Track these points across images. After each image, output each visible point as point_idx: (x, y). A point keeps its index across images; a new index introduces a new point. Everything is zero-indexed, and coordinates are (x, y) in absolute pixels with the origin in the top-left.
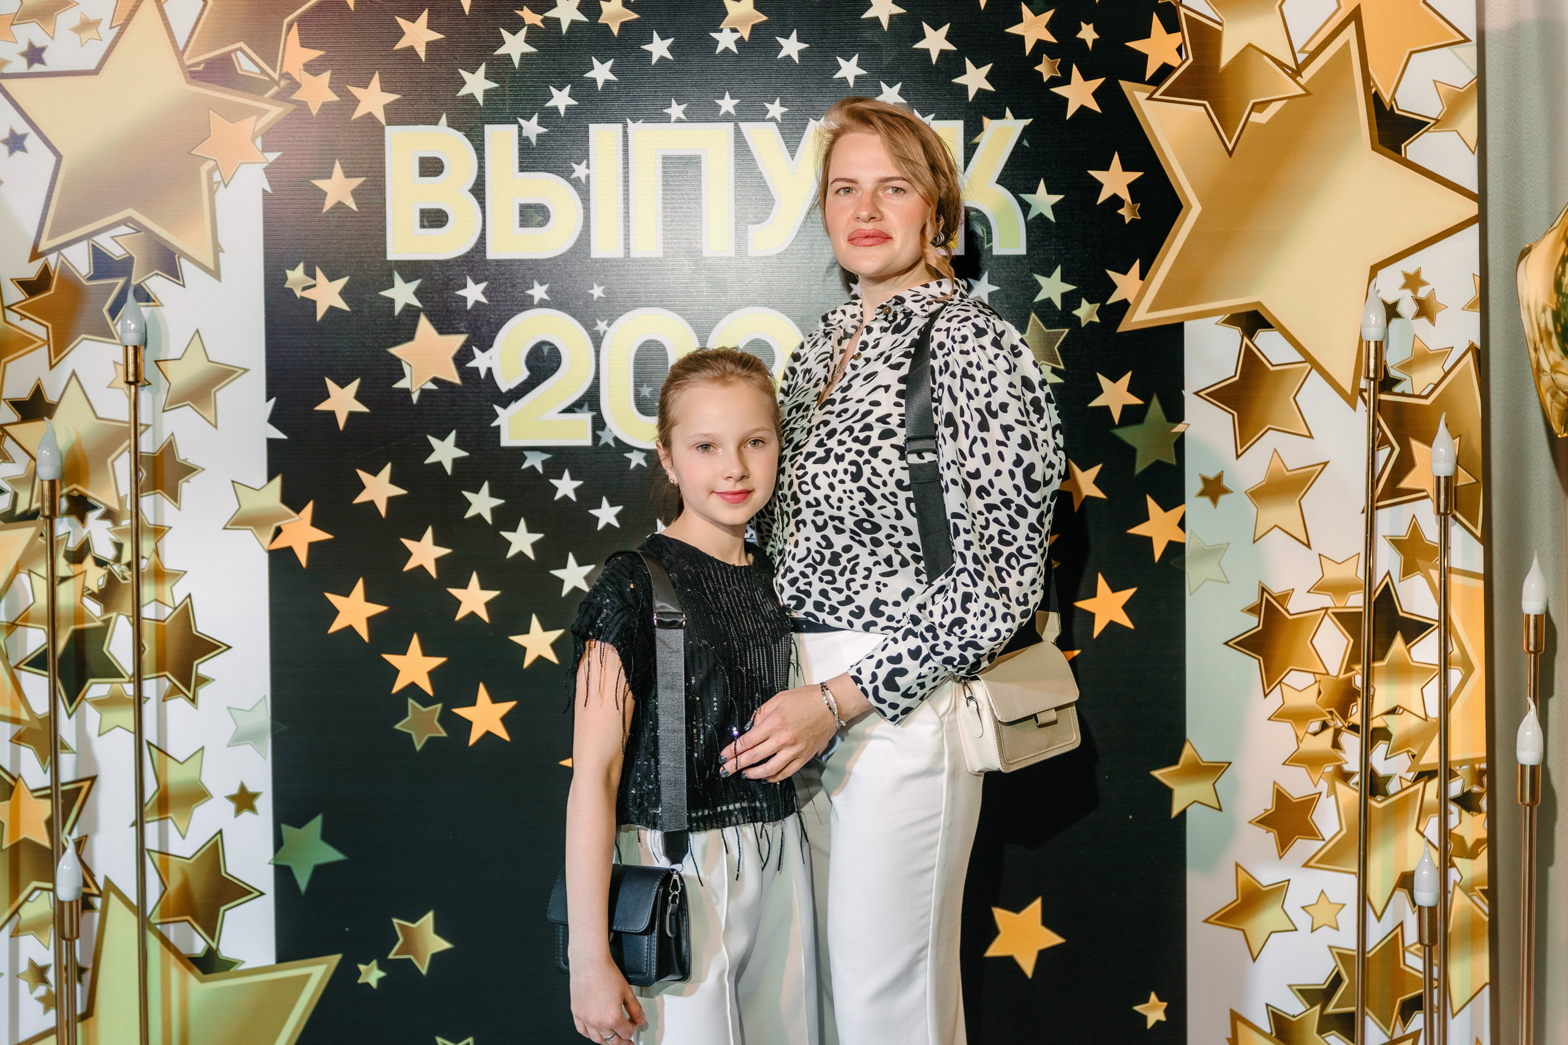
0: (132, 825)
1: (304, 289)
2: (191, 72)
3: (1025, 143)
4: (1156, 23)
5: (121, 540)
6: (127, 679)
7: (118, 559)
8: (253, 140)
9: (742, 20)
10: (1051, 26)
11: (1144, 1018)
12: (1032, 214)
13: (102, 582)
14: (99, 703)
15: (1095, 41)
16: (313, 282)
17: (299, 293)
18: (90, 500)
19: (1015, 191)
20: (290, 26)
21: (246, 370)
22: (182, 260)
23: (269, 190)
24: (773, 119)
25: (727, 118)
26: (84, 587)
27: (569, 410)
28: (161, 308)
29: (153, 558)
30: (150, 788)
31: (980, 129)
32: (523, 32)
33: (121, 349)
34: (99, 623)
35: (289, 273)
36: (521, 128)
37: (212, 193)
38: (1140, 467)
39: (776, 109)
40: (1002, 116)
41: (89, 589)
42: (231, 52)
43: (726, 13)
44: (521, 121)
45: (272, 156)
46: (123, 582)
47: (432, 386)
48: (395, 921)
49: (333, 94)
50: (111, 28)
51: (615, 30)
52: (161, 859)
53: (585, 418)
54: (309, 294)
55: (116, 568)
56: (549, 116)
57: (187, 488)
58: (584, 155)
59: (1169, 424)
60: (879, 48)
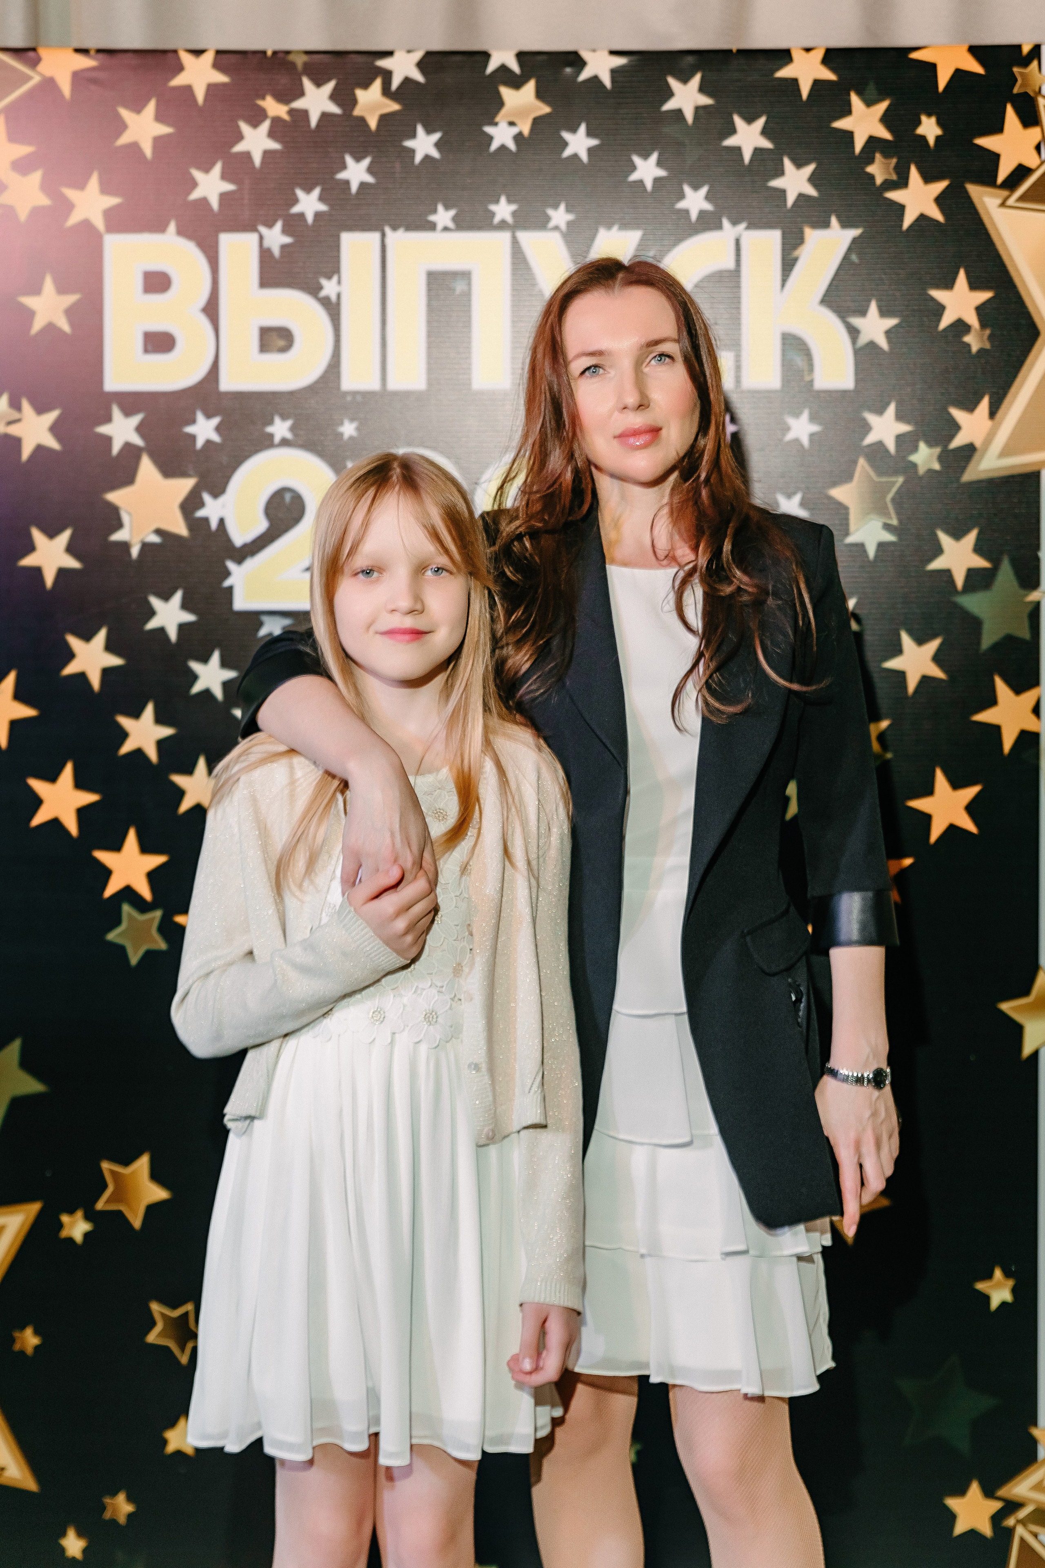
1: (8, 424)
3: (854, 257)
4: (1011, 116)
9: (522, 112)
10: (886, 120)
11: (987, 1298)
12: (863, 340)
15: (938, 139)
16: (19, 416)
17: (2, 429)
19: (842, 313)
24: (556, 228)
25: (503, 226)
31: (800, 240)
32: (266, 126)
36: (261, 238)
38: (987, 641)
39: (560, 216)
40: (826, 225)
43: (501, 103)
44: (263, 229)
47: (155, 539)
48: (105, 1166)
49: (46, 198)
51: (373, 123)
54: (13, 430)
56: (293, 225)
58: (333, 269)
59: (1022, 592)
60: (682, 145)
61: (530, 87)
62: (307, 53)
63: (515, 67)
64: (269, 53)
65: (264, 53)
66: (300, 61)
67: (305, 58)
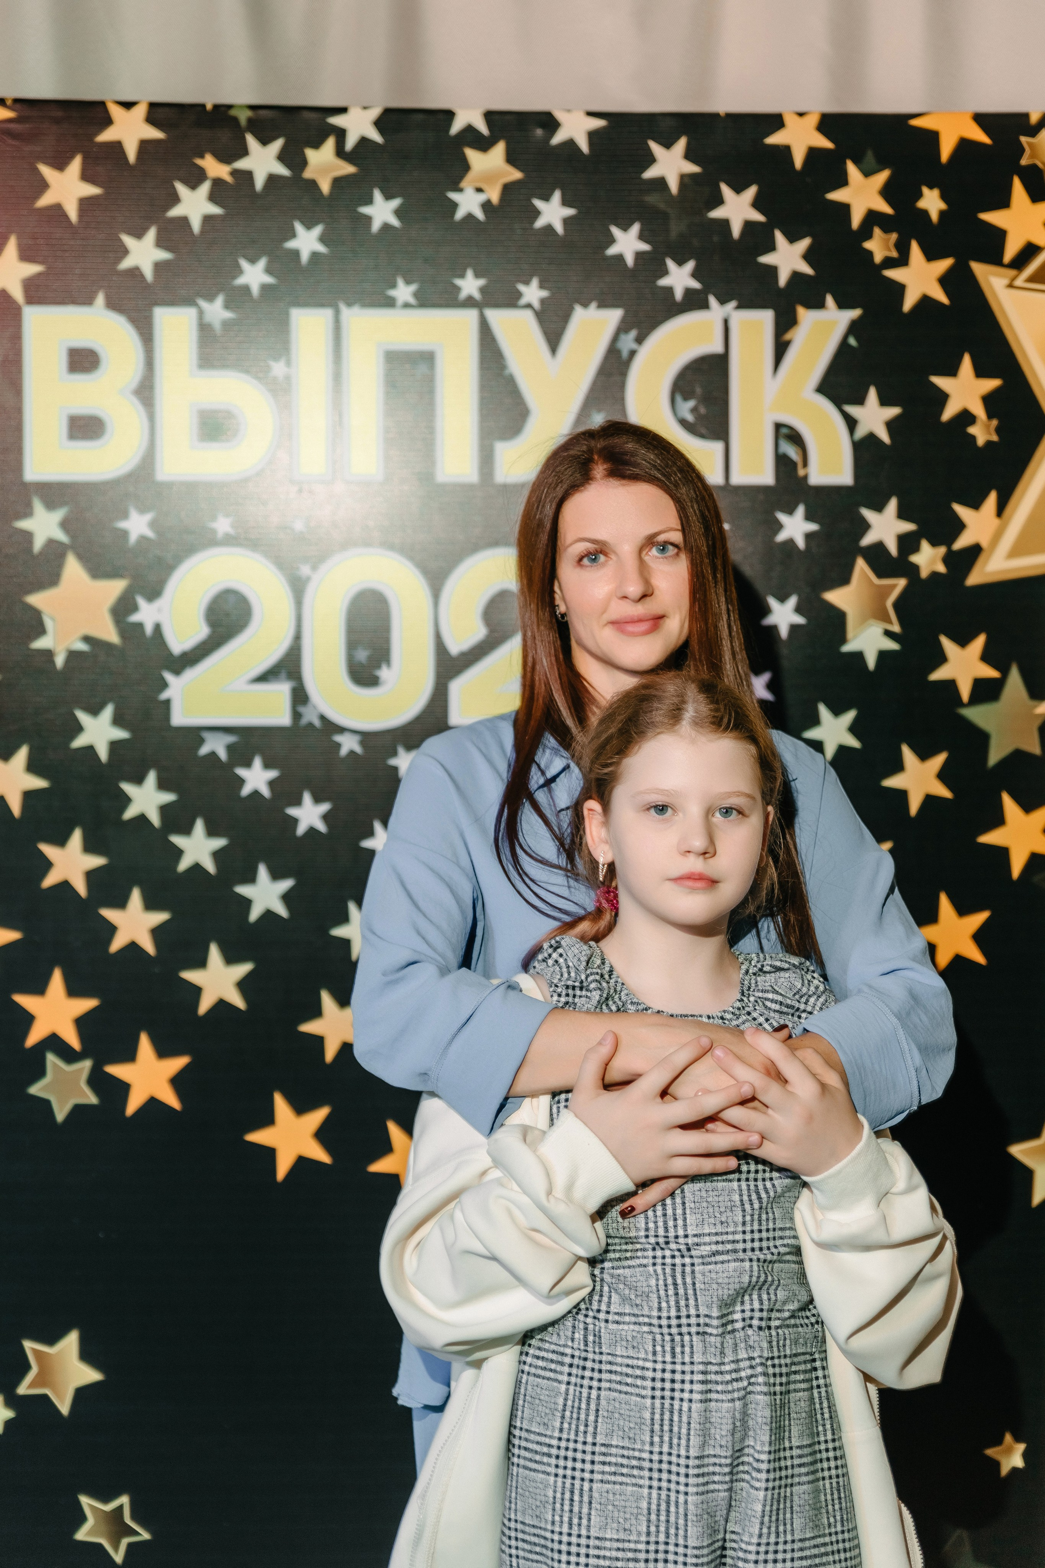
3: (852, 341)
4: (1019, 189)
9: (490, 178)
10: (886, 192)
11: (998, 1464)
12: (861, 432)
15: (942, 213)
19: (838, 401)
25: (470, 302)
27: (263, 678)
31: (794, 322)
32: (205, 188)
36: (201, 313)
38: (994, 757)
39: (532, 292)
40: (821, 305)
43: (466, 167)
44: (203, 303)
47: (82, 646)
48: (27, 1344)
51: (325, 187)
53: (282, 690)
56: (238, 299)
58: (282, 349)
59: (1031, 703)
60: (665, 216)
61: (499, 150)
62: (252, 108)
63: (482, 127)
64: (209, 107)
65: (203, 106)
66: (243, 116)
67: (249, 113)
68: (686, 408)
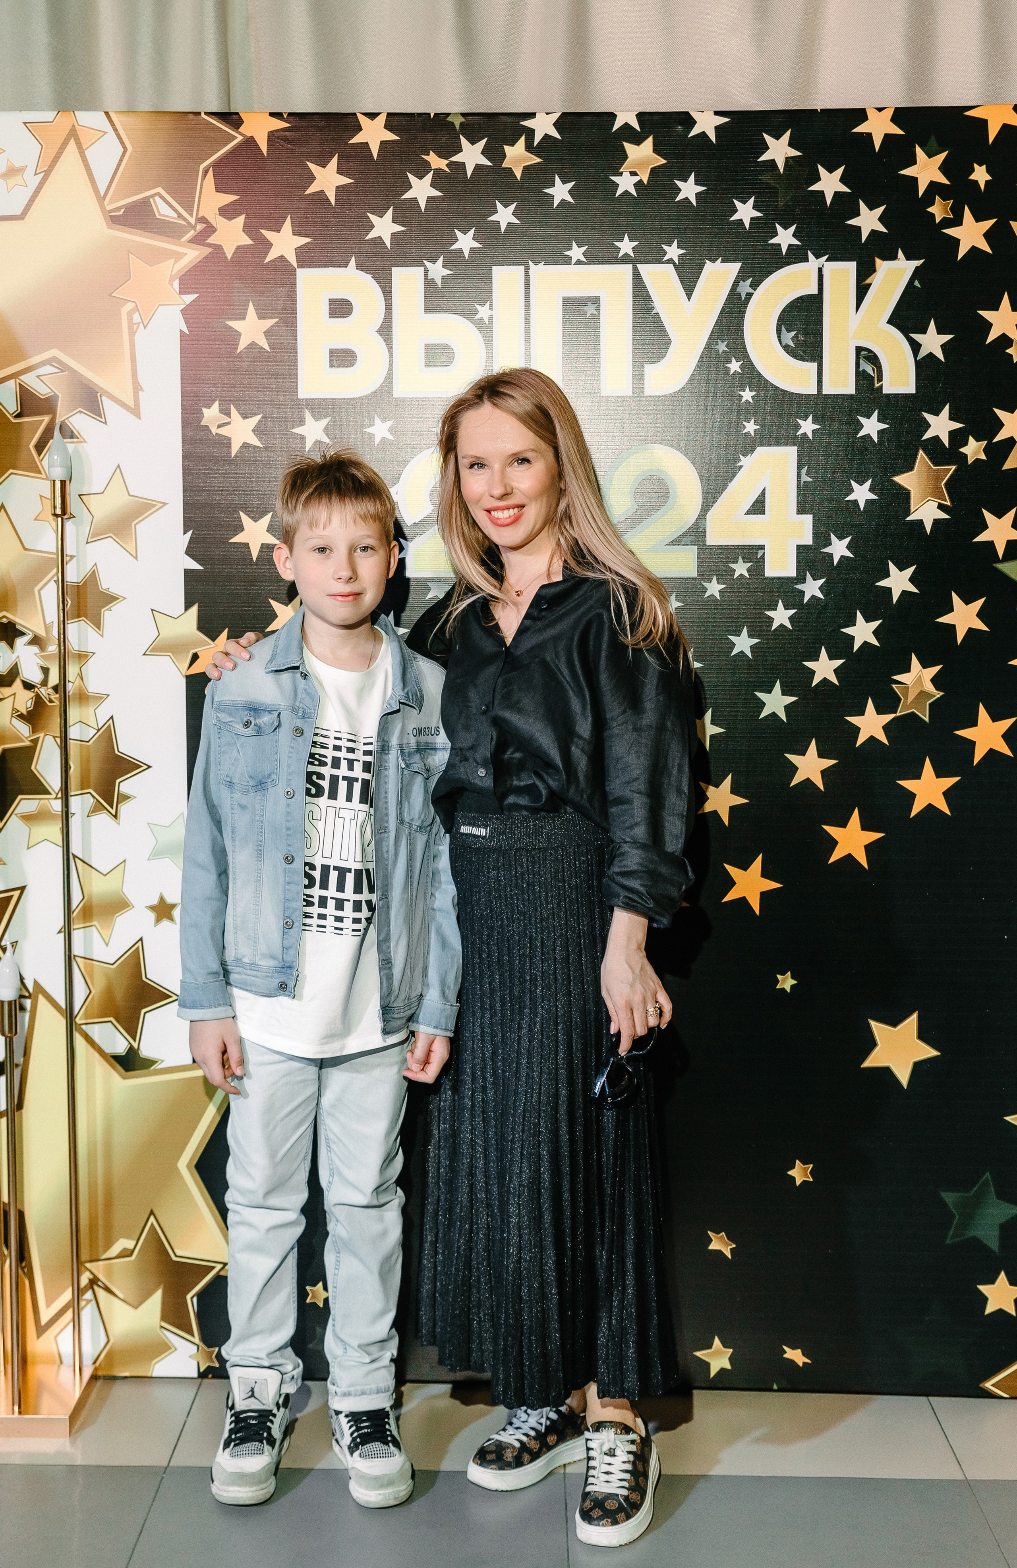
0: (60, 932)
1: (219, 426)
2: (111, 216)
3: (917, 284)
5: (48, 665)
6: (54, 796)
7: (44, 683)
8: (172, 285)
9: (642, 164)
10: (944, 168)
12: (922, 353)
13: (30, 704)
14: (28, 818)
15: (987, 182)
16: (229, 420)
17: (214, 430)
18: (18, 627)
19: (906, 331)
20: (206, 172)
21: (165, 504)
22: (104, 398)
23: (186, 330)
24: (670, 261)
25: (626, 260)
26: (13, 709)
28: (84, 444)
29: (78, 681)
30: (76, 898)
31: (872, 270)
32: (429, 177)
33: (48, 484)
34: (27, 743)
35: (204, 410)
36: (426, 271)
37: (132, 334)
39: (673, 251)
40: (894, 257)
41: (18, 711)
42: (149, 197)
43: (626, 157)
44: (427, 263)
45: (189, 298)
46: (49, 704)
49: (248, 239)
50: (36, 174)
51: (518, 174)
52: (85, 965)
54: (223, 431)
55: (43, 692)
56: (454, 259)
57: (109, 616)
58: (487, 297)
60: (774, 191)
61: (649, 143)
62: (463, 115)
63: (636, 125)
64: (432, 115)
65: (428, 115)
66: (457, 121)
67: (463, 120)
68: (788, 337)
